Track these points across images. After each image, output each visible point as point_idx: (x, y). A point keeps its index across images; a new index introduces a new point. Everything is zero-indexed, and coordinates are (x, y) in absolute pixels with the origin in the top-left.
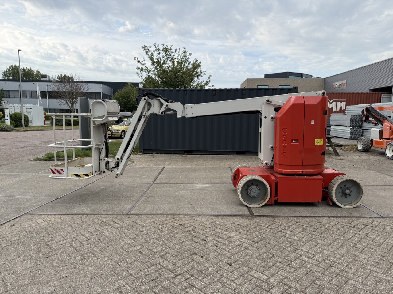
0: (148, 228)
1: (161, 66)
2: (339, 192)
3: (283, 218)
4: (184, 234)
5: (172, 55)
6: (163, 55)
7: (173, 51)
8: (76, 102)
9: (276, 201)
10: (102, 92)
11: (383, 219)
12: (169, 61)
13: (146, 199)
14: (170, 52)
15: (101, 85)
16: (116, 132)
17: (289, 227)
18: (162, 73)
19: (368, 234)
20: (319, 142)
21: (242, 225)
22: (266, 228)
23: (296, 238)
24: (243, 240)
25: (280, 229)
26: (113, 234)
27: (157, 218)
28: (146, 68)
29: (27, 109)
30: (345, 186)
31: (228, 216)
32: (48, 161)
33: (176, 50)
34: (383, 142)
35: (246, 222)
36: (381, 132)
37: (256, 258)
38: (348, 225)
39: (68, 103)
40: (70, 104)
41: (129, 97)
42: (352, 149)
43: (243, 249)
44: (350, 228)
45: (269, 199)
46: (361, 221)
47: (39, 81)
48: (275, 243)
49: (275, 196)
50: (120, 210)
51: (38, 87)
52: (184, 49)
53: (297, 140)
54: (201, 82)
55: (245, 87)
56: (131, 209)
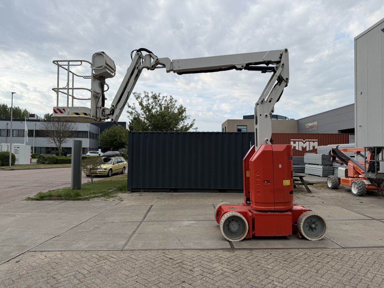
0: (142, 261)
1: (150, 111)
2: (307, 226)
3: (259, 250)
4: (174, 266)
5: (160, 101)
6: (152, 101)
7: (161, 98)
8: (63, 142)
9: (253, 235)
10: (89, 131)
11: (343, 249)
12: (157, 107)
13: (137, 236)
14: (158, 99)
15: (89, 124)
16: (104, 170)
17: (264, 258)
18: (151, 117)
19: (329, 262)
20: (287, 183)
21: (225, 257)
22: (245, 259)
23: (269, 267)
24: (225, 269)
25: (255, 260)
26: (111, 267)
27: (149, 253)
28: (136, 113)
29: (14, 148)
30: (311, 221)
31: (212, 250)
32: (40, 200)
33: (164, 97)
34: (349, 180)
35: (228, 254)
36: (346, 171)
37: (236, 284)
38: (314, 255)
39: (55, 142)
40: (58, 143)
41: (115, 136)
42: (323, 186)
43: (225, 277)
44: (315, 257)
45: (248, 233)
46: (325, 251)
47: (27, 120)
48: (252, 271)
49: (253, 231)
50: (115, 246)
51: (26, 126)
52: (171, 96)
53: (268, 181)
54: (186, 125)
55: (225, 127)
56: (125, 245)
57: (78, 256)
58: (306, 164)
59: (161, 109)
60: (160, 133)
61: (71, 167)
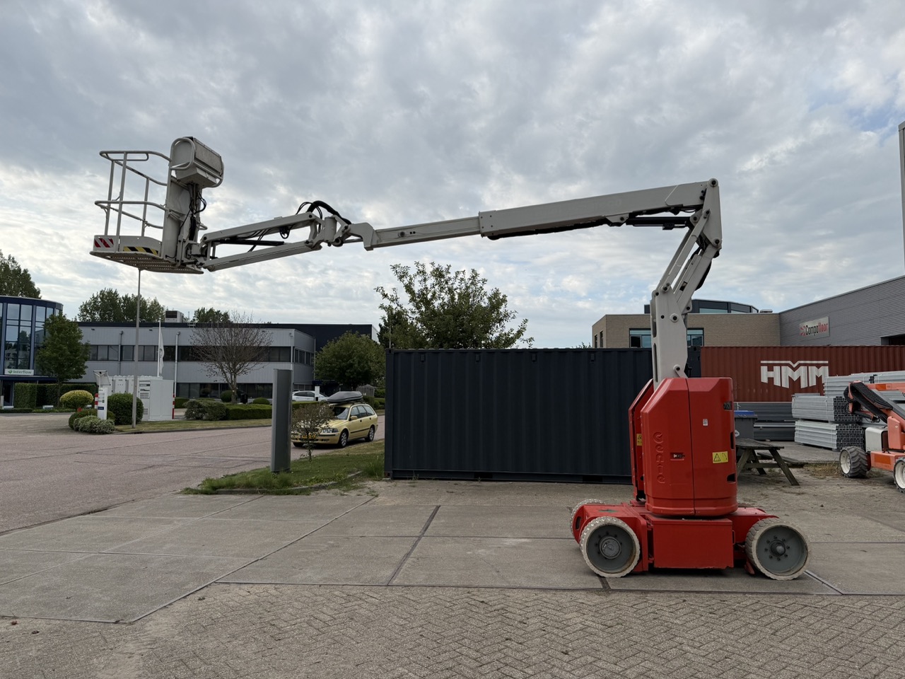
0: (428, 605)
1: (428, 303)
2: (766, 550)
3: (662, 594)
4: (489, 615)
5: (450, 282)
6: (432, 282)
7: (452, 275)
8: (240, 371)
9: (651, 565)
10: (294, 347)
11: (842, 597)
12: (443, 294)
13: (414, 562)
14: (446, 278)
15: (293, 331)
16: (331, 433)
17: (669, 606)
18: (430, 317)
19: (803, 617)
20: (720, 457)
21: (589, 603)
22: (630, 608)
23: (678, 621)
24: (588, 623)
25: (650, 610)
26: (372, 612)
27: (440, 591)
28: (399, 308)
29: (140, 385)
30: (775, 537)
31: (564, 590)
32: (211, 494)
33: (458, 273)
34: (889, 457)
35: (596, 599)
36: (885, 436)
37: (608, 646)
38: (775, 605)
39: (224, 372)
40: (229, 375)
41: (350, 357)
42: (830, 472)
43: (588, 634)
44: (775, 609)
45: (639, 561)
46: (800, 599)
47: (164, 325)
48: (641, 628)
49: (649, 557)
50: (373, 578)
51: (161, 338)
52: (473, 271)
53: (681, 454)
54: (507, 332)
55: (601, 333)
56: (393, 577)
57: (306, 593)
58: (797, 419)
59: (453, 298)
60: (450, 353)
61: (270, 426)
